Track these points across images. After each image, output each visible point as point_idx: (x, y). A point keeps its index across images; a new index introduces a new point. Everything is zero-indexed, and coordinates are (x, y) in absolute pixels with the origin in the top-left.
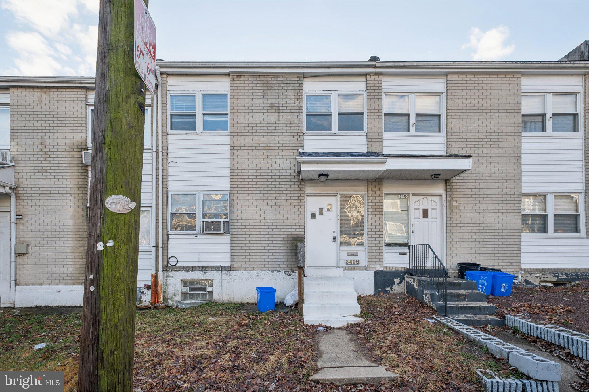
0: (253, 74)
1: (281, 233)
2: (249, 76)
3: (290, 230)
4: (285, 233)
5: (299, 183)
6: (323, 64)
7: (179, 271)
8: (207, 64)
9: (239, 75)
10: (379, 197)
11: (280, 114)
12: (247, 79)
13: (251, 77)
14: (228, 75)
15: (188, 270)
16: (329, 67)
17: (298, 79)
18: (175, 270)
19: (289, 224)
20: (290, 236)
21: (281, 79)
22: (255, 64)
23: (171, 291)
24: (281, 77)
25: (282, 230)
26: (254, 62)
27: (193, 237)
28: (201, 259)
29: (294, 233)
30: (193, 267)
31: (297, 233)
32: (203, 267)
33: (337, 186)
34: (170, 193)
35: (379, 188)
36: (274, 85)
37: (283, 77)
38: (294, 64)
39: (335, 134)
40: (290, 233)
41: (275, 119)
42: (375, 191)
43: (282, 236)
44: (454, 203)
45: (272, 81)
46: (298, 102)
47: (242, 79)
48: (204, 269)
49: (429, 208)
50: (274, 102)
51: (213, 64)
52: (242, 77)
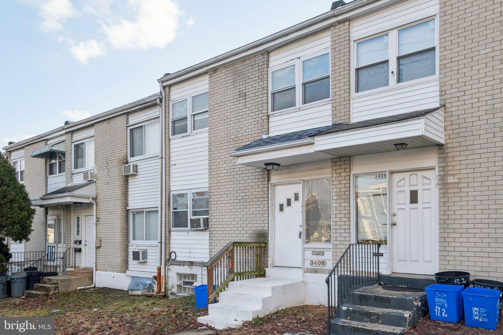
0: (225, 66)
1: (248, 229)
2: (223, 69)
3: (255, 225)
4: (251, 229)
5: (263, 173)
6: (279, 34)
7: (175, 265)
8: (189, 69)
9: (215, 70)
10: (345, 180)
11: (247, 100)
12: (221, 72)
13: (224, 68)
14: (206, 73)
15: (181, 264)
17: (262, 57)
18: (173, 264)
19: (255, 219)
20: (255, 232)
21: (247, 62)
22: (222, 56)
23: (170, 283)
25: (248, 226)
27: (185, 233)
28: (192, 255)
29: (258, 229)
30: (184, 262)
31: (261, 228)
32: (190, 262)
33: (302, 172)
34: (172, 193)
36: (241, 71)
37: (249, 59)
38: (253, 44)
39: (300, 110)
40: (255, 229)
41: (243, 107)
42: (340, 173)
43: (248, 232)
44: (451, 180)
45: (240, 66)
46: (261, 83)
47: (217, 73)
48: (191, 264)
49: (419, 188)
50: (242, 89)
51: (193, 67)
52: (217, 71)
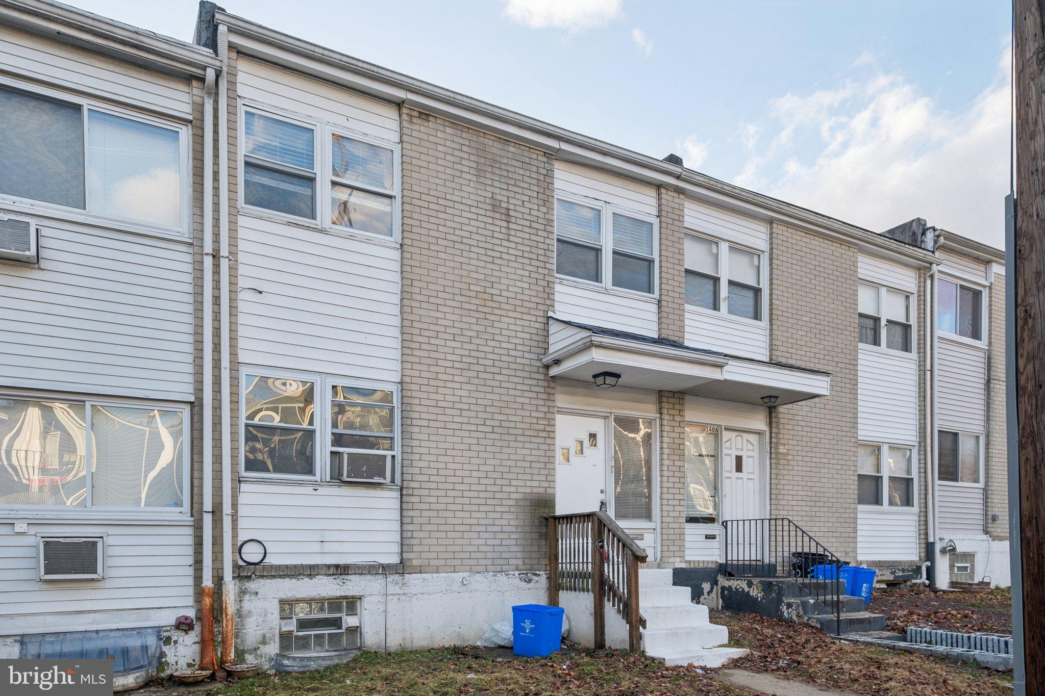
0: (455, 122)
1: (513, 489)
2: (447, 124)
3: (529, 483)
4: (520, 490)
5: (546, 384)
6: (598, 143)
7: (274, 577)
8: (360, 64)
9: (425, 114)
10: (679, 426)
11: (511, 226)
12: (442, 128)
13: (451, 125)
14: (399, 105)
15: (300, 574)
16: (605, 153)
17: (545, 159)
18: (262, 577)
19: (528, 471)
20: (528, 497)
21: (512, 149)
22: (469, 101)
23: (252, 631)
24: (513, 144)
25: (513, 483)
26: (467, 97)
27: (309, 490)
28: (328, 547)
29: (535, 490)
30: (312, 567)
31: (542, 490)
32: (337, 566)
33: (610, 399)
34: (244, 371)
35: (680, 411)
36: (498, 159)
37: (516, 146)
38: (546, 126)
39: (606, 292)
40: (528, 490)
41: (502, 236)
42: (674, 415)
43: (514, 496)
44: (782, 450)
45: (495, 147)
46: (544, 209)
47: (431, 125)
48: (341, 570)
49: (744, 454)
50: (499, 197)
51: (376, 69)
52: (431, 119)
